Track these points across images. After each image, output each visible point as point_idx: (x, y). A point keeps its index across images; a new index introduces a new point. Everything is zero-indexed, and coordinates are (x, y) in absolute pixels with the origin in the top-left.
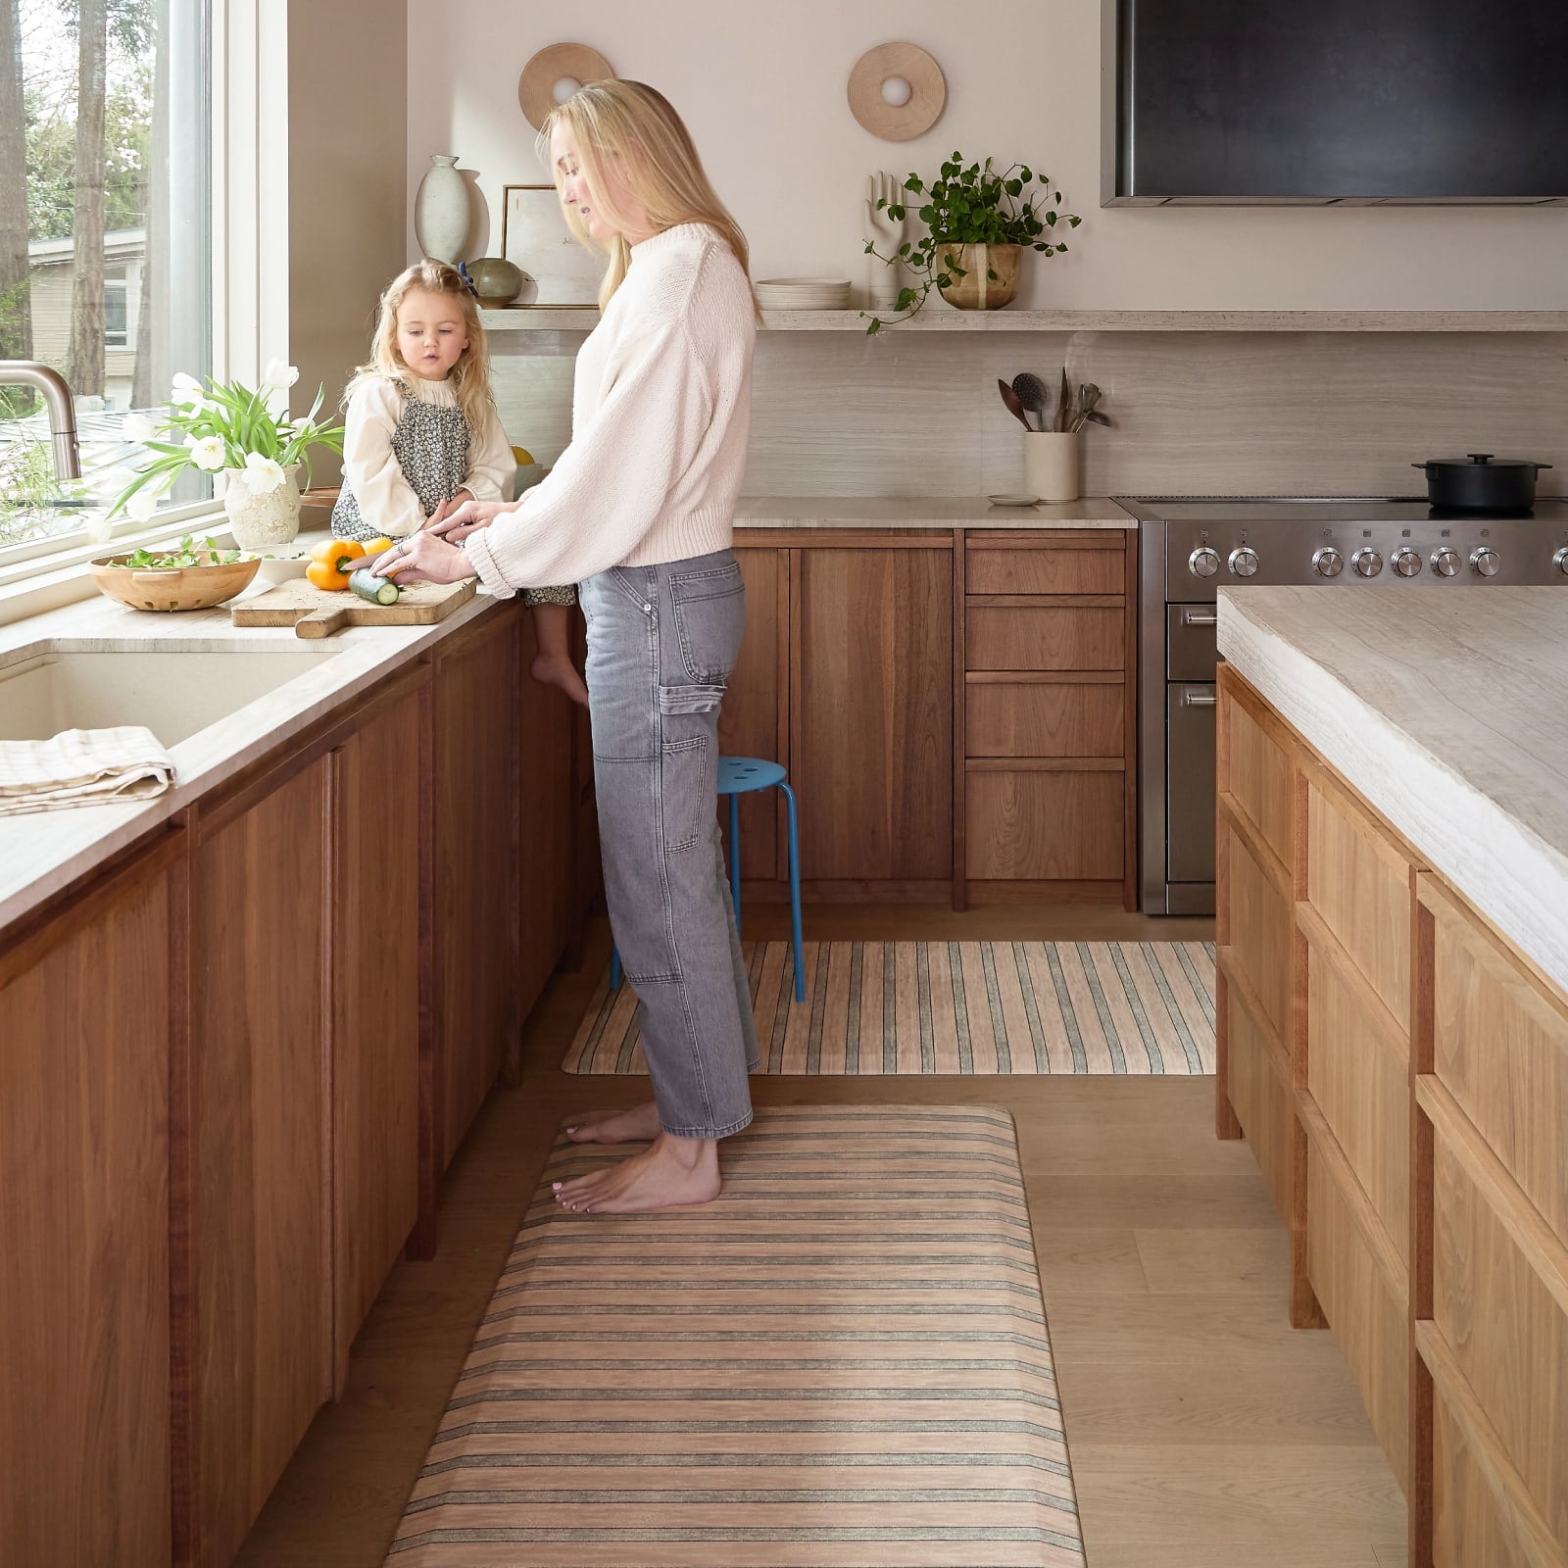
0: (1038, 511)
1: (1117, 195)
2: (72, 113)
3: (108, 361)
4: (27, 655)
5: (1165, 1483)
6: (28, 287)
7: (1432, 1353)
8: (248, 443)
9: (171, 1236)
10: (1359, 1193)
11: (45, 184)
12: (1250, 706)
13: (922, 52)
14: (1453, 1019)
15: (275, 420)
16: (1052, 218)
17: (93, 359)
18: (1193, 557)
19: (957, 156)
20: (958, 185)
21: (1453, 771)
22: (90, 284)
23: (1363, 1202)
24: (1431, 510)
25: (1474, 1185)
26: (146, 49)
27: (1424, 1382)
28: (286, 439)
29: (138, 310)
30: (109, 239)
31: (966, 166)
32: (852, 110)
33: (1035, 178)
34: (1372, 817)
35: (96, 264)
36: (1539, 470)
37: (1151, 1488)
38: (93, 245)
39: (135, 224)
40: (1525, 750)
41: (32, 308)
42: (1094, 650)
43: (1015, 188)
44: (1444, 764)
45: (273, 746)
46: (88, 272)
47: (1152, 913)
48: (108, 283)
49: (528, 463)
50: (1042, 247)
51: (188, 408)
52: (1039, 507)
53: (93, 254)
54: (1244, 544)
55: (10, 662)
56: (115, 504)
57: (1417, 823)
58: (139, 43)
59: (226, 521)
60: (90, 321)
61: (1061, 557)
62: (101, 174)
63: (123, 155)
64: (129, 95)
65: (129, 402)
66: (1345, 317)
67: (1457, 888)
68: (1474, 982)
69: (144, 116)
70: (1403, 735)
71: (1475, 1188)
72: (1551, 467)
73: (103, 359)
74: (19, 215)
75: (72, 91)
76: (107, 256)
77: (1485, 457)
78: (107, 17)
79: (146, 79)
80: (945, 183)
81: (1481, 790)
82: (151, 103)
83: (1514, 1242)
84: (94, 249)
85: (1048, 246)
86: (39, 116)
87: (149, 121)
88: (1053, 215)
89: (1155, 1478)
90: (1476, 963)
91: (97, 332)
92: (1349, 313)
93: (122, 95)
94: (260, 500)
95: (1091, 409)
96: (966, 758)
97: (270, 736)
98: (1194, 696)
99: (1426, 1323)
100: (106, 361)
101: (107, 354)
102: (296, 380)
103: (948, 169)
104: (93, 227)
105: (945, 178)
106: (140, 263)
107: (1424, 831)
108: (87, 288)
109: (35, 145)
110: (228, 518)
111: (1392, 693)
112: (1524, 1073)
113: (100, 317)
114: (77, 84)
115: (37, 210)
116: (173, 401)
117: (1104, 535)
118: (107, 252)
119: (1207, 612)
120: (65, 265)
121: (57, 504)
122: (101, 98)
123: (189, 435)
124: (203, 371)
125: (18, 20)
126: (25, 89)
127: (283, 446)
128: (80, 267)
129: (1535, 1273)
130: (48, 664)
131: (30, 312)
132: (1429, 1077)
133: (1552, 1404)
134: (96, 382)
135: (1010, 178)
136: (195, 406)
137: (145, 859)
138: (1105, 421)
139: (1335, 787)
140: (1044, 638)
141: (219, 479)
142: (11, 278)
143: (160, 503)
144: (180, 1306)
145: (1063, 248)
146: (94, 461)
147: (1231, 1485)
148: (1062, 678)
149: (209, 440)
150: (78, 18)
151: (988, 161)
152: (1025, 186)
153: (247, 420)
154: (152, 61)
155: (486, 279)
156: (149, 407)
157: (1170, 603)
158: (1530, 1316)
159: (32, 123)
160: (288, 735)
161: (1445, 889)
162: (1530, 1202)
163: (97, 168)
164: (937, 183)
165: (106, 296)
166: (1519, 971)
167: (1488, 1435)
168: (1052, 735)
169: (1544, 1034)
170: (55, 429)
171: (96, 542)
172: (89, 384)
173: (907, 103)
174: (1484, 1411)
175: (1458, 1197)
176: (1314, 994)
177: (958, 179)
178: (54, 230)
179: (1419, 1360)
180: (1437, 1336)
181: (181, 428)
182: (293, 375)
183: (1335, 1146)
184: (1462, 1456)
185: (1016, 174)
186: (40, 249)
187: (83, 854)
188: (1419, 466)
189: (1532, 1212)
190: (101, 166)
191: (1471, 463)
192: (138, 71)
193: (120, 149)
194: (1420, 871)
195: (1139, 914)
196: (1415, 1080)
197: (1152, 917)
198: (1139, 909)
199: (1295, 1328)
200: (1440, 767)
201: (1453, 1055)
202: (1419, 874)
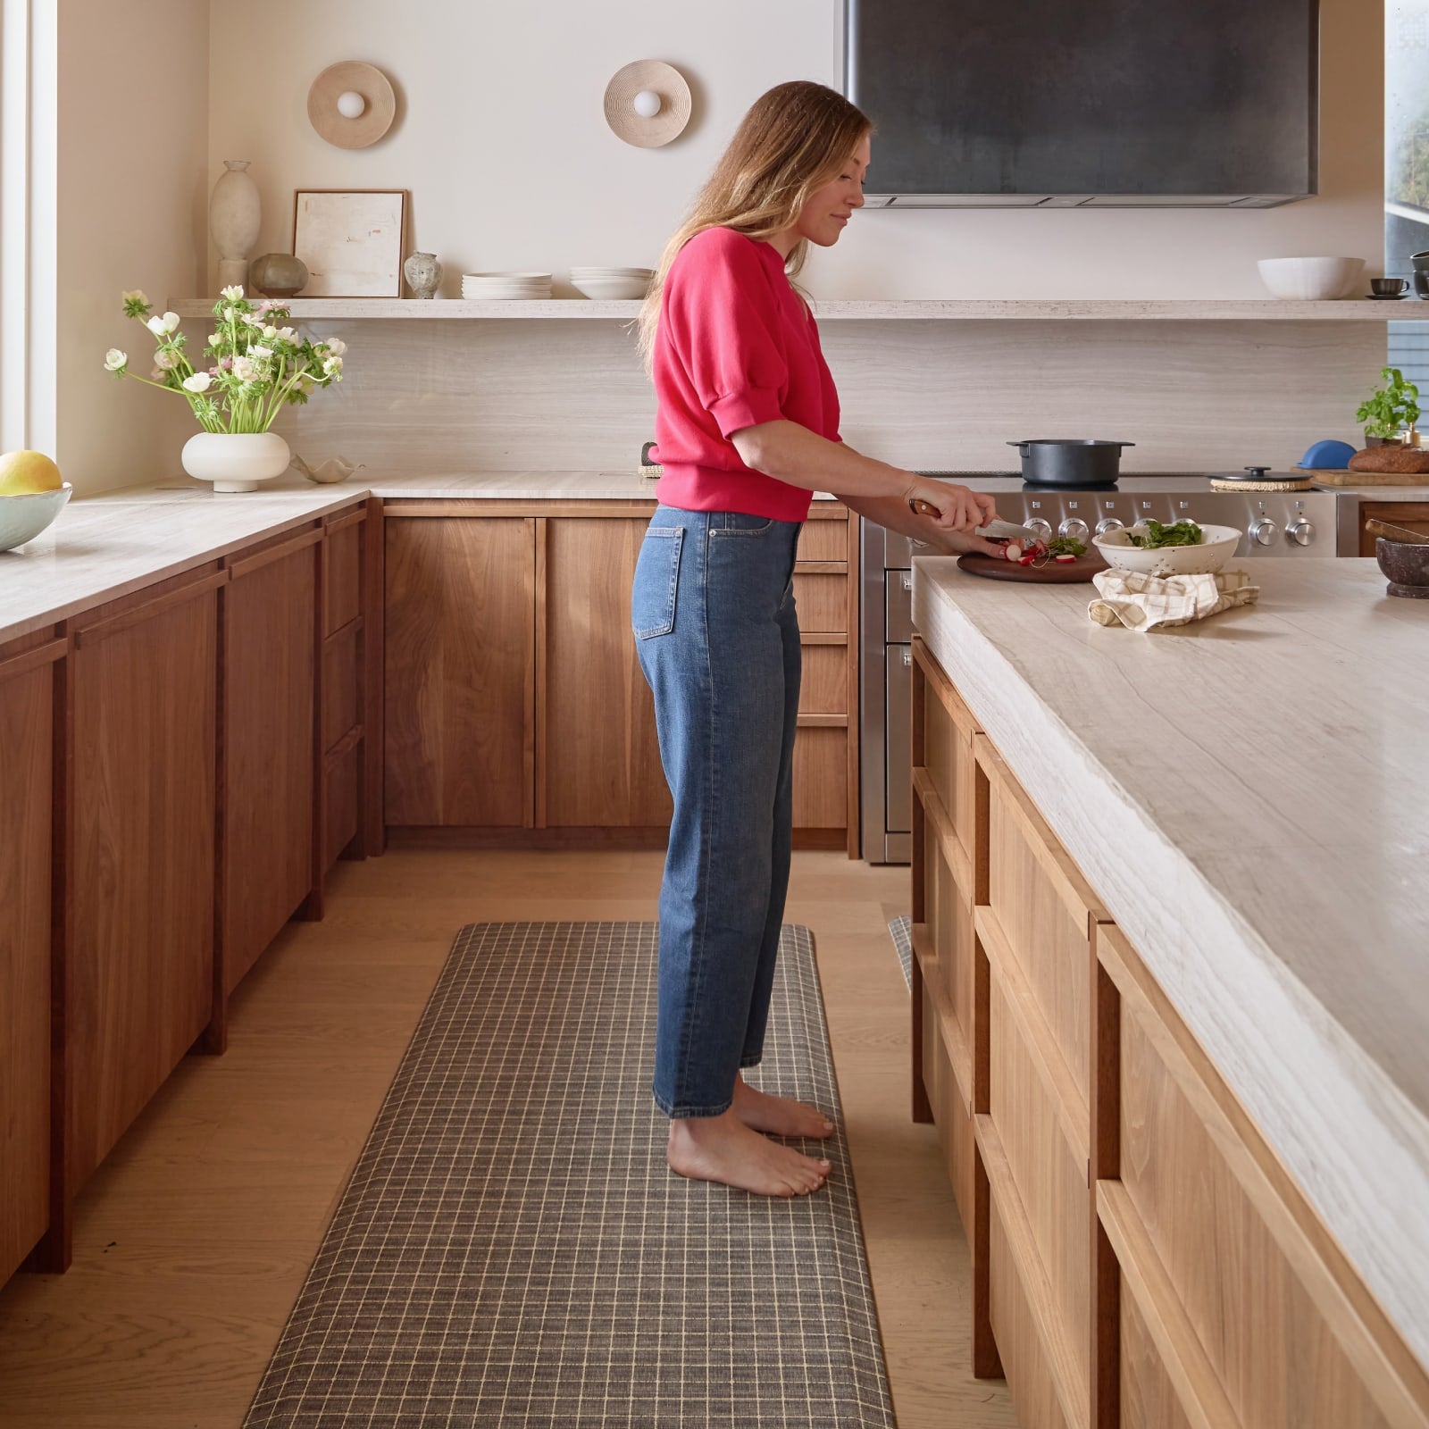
10: (1037, 1266)
13: (672, 69)
14: (1142, 1123)
21: (1140, 809)
32: (610, 121)
42: (819, 613)
44: (1128, 796)
47: (874, 861)
70: (1081, 747)
81: (1176, 843)
90: (1170, 1073)
92: (1057, 302)
107: (1105, 874)
132: (1113, 1185)
155: (272, 272)
157: (889, 569)
173: (658, 115)
183: (1013, 1196)
194: (1100, 922)
195: (861, 861)
196: (1095, 1184)
197: (873, 864)
198: (861, 857)
199: (977, 1376)
200: (1125, 799)
201: (1142, 1169)
202: (1098, 926)
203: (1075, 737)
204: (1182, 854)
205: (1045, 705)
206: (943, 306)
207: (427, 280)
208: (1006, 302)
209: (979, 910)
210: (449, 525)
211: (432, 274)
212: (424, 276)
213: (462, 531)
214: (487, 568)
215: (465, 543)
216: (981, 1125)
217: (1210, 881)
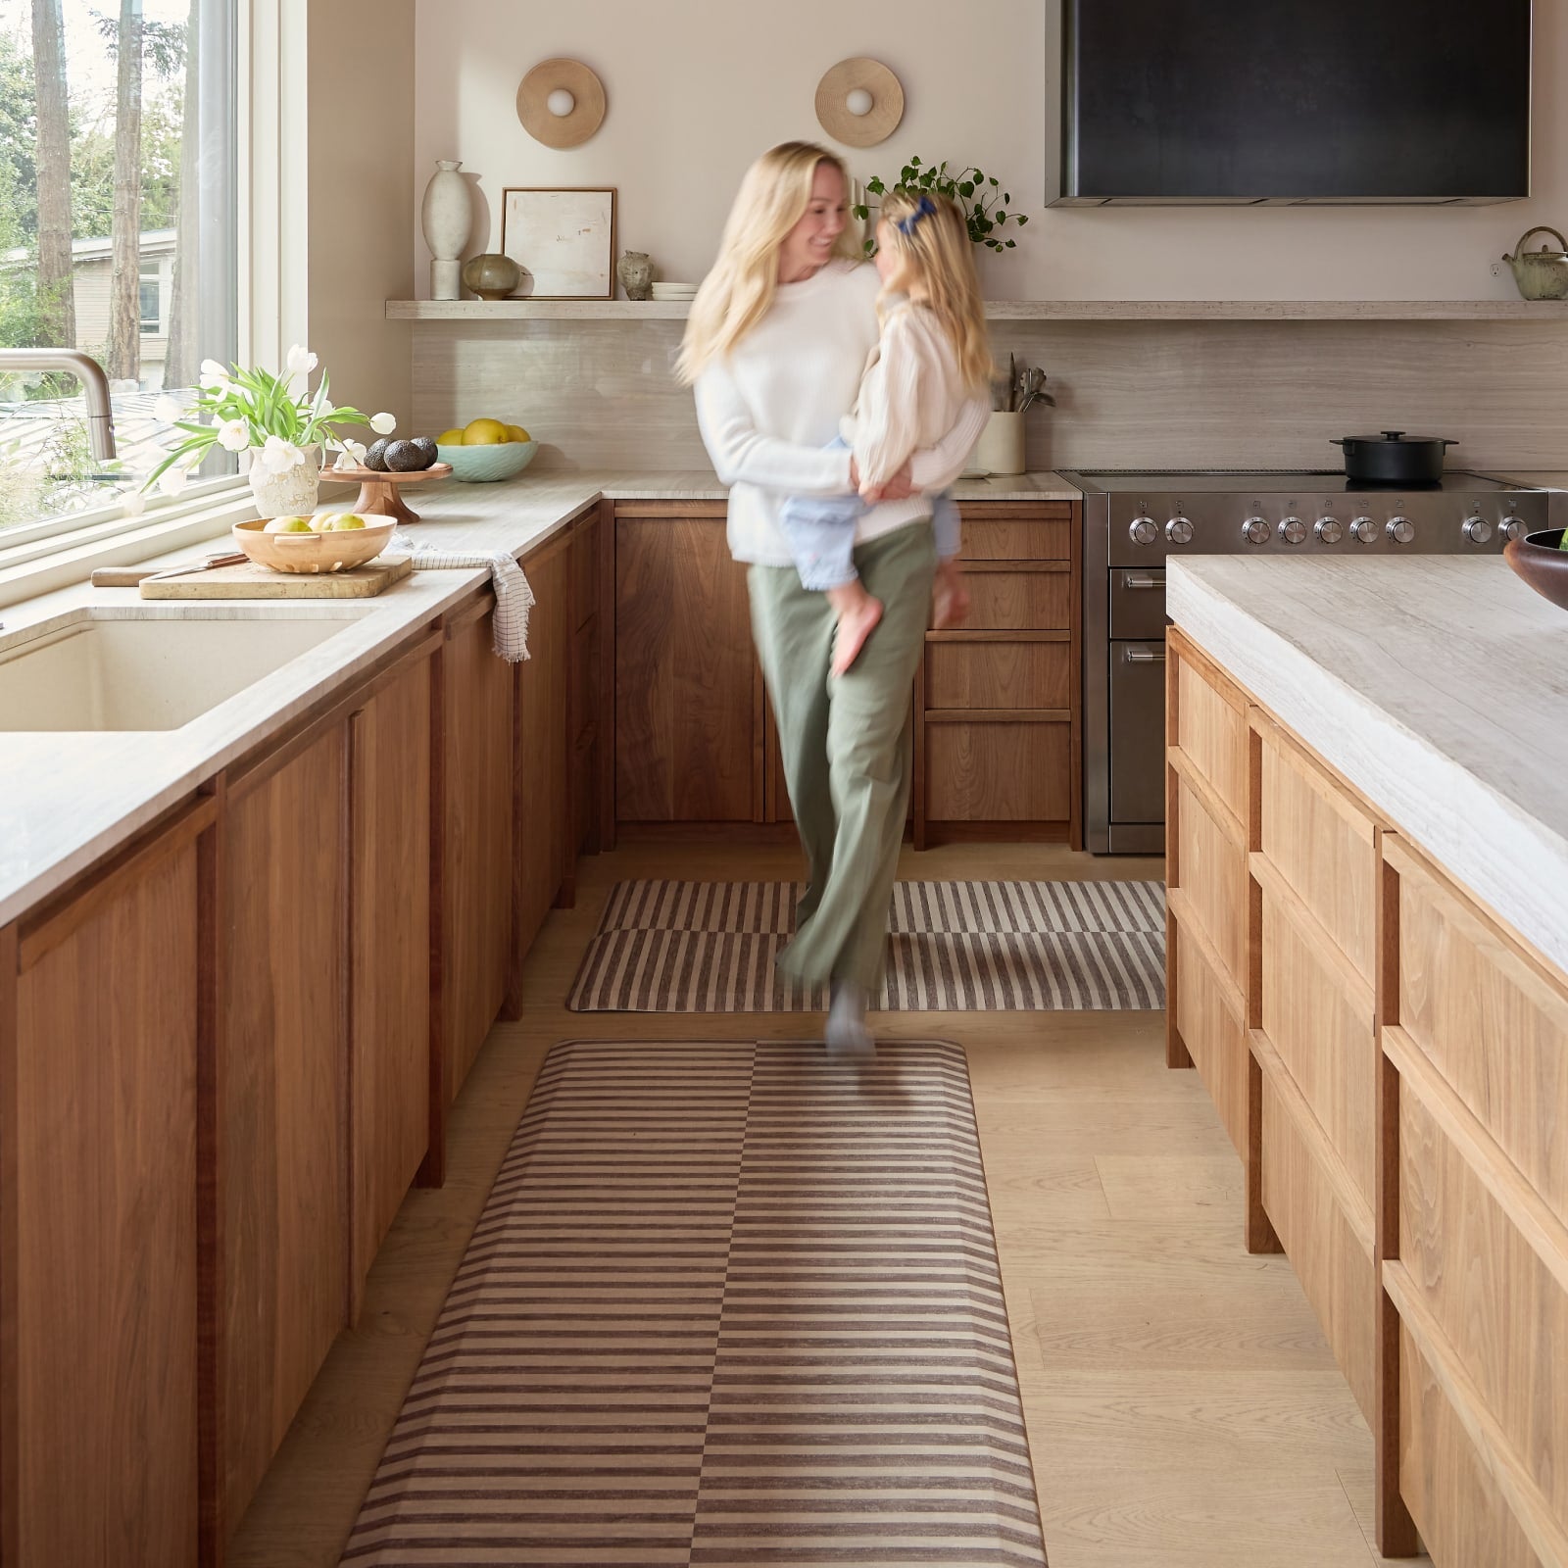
0: (989, 483)
1: (1061, 196)
2: (110, 126)
3: (143, 347)
4: (66, 623)
5: (1136, 1407)
6: (71, 282)
7: (1402, 1294)
8: (271, 424)
9: (199, 1186)
10: (1318, 1131)
11: (87, 190)
12: (1202, 668)
13: (883, 66)
14: (1420, 975)
15: (295, 403)
16: (1001, 217)
17: (129, 344)
18: (1133, 526)
19: (916, 161)
20: (916, 187)
21: (1422, 740)
22: (126, 278)
23: (1323, 1141)
24: (1348, 482)
25: (1444, 1134)
26: (176, 69)
27: (1391, 1318)
28: (305, 420)
29: (169, 301)
30: (146, 238)
31: (923, 170)
32: (819, 119)
33: (986, 180)
34: (1332, 778)
35: (132, 261)
36: (1447, 446)
37: (1124, 1413)
38: (130, 243)
39: (167, 224)
40: (1486, 717)
41: (75, 299)
42: (1043, 610)
43: (968, 190)
44: (1411, 732)
45: (296, 713)
46: (125, 267)
47: (1097, 852)
48: (143, 277)
49: (525, 441)
50: (992, 243)
51: (216, 391)
52: (990, 480)
53: (129, 251)
54: (1180, 514)
55: (50, 629)
56: (149, 479)
57: (1383, 787)
58: (171, 65)
59: (251, 494)
60: (127, 310)
61: (1012, 527)
62: (137, 181)
63: (156, 164)
64: (161, 111)
65: (161, 382)
66: (1269, 306)
67: (1425, 849)
68: (1443, 941)
69: (174, 129)
70: (1367, 703)
71: (1445, 1137)
72: (1458, 443)
73: (138, 345)
74: (64, 217)
75: (110, 107)
76: (142, 254)
77: (1397, 434)
78: (142, 42)
79: (177, 97)
80: (904, 185)
81: (1453, 758)
82: (181, 119)
83: (1490, 1196)
84: (129, 247)
85: (997, 242)
86: (81, 129)
87: (179, 134)
88: (1002, 213)
89: (1127, 1402)
90: (1446, 924)
91: (133, 321)
92: (1272, 303)
93: (156, 110)
94: (282, 477)
95: (1038, 391)
96: (926, 709)
97: (293, 704)
98: (1135, 653)
99: (1392, 1263)
100: (141, 347)
101: (142, 341)
102: (315, 366)
103: (908, 173)
104: (130, 226)
105: (904, 180)
106: (172, 259)
107: (1389, 793)
108: (123, 282)
109: (78, 155)
110: (251, 492)
111: (1349, 659)
112: (1499, 1030)
113: (135, 307)
114: (116, 100)
115: (79, 212)
116: (201, 386)
117: (1051, 506)
118: (142, 250)
119: (1146, 576)
120: (104, 262)
121: (95, 478)
122: (137, 113)
123: (216, 417)
124: (229, 359)
125: (63, 44)
126: (69, 106)
127: (303, 426)
128: (118, 263)
129: (1514, 1225)
130: (85, 631)
131: (73, 302)
132: (1394, 1029)
133: (1533, 1356)
134: (132, 366)
135: (964, 180)
136: (221, 389)
137: (176, 827)
138: (1050, 400)
139: (1293, 748)
140: (996, 599)
141: (244, 458)
142: (56, 273)
143: (190, 477)
144: (207, 1254)
145: (1011, 244)
146: (127, 437)
147: (1199, 1410)
148: (1012, 637)
149: (235, 423)
150: (117, 42)
151: (944, 165)
152: (976, 187)
153: (269, 402)
154: (181, 80)
155: (487, 273)
156: (180, 387)
157: (1112, 568)
158: (1507, 1268)
159: (74, 135)
160: (310, 703)
161: (1411, 850)
162: (1507, 1158)
163: (133, 174)
164: (897, 186)
165: (141, 289)
166: (1496, 934)
167: (1462, 1378)
168: (1004, 689)
169: (1522, 995)
170: (92, 413)
171: (130, 515)
172: (125, 368)
173: (869, 112)
174: (1456, 1354)
175: (1426, 1145)
176: (1268, 940)
177: (917, 182)
178: (94, 231)
179: (1386, 1298)
180: (1405, 1277)
181: (209, 410)
182: (312, 361)
183: (1291, 1084)
184: (1433, 1394)
185: (969, 177)
186: (81, 247)
187: (114, 827)
188: (1337, 442)
189: (1510, 1167)
190: (137, 173)
191: (1383, 440)
192: (170, 90)
193: (154, 158)
194: (1384, 832)
195: (1084, 852)
196: (1380, 1031)
197: (1096, 855)
198: (1084, 848)
199: (1250, 1252)
200: (1408, 735)
201: (1420, 1008)
202: (1383, 835)
203: (1360, 695)
204: (1458, 765)
205: (1329, 673)
206: (1159, 307)
207: (641, 280)
208: (1221, 302)
209: (1253, 856)
210: (679, 526)
211: (646, 275)
212: (638, 277)
213: (691, 531)
214: (716, 567)
215: (694, 542)
216: (1256, 1037)
217: (1481, 779)
